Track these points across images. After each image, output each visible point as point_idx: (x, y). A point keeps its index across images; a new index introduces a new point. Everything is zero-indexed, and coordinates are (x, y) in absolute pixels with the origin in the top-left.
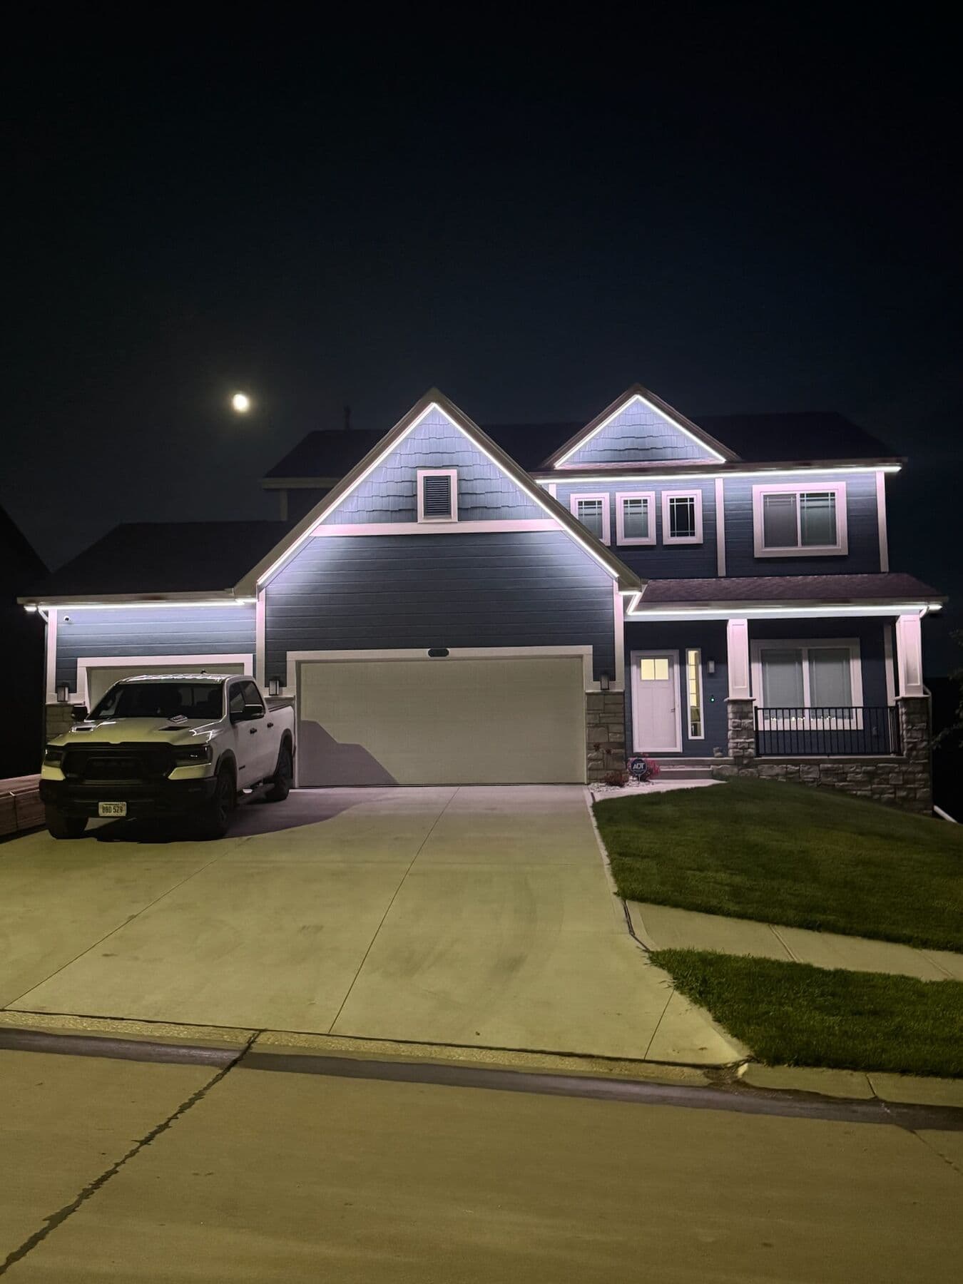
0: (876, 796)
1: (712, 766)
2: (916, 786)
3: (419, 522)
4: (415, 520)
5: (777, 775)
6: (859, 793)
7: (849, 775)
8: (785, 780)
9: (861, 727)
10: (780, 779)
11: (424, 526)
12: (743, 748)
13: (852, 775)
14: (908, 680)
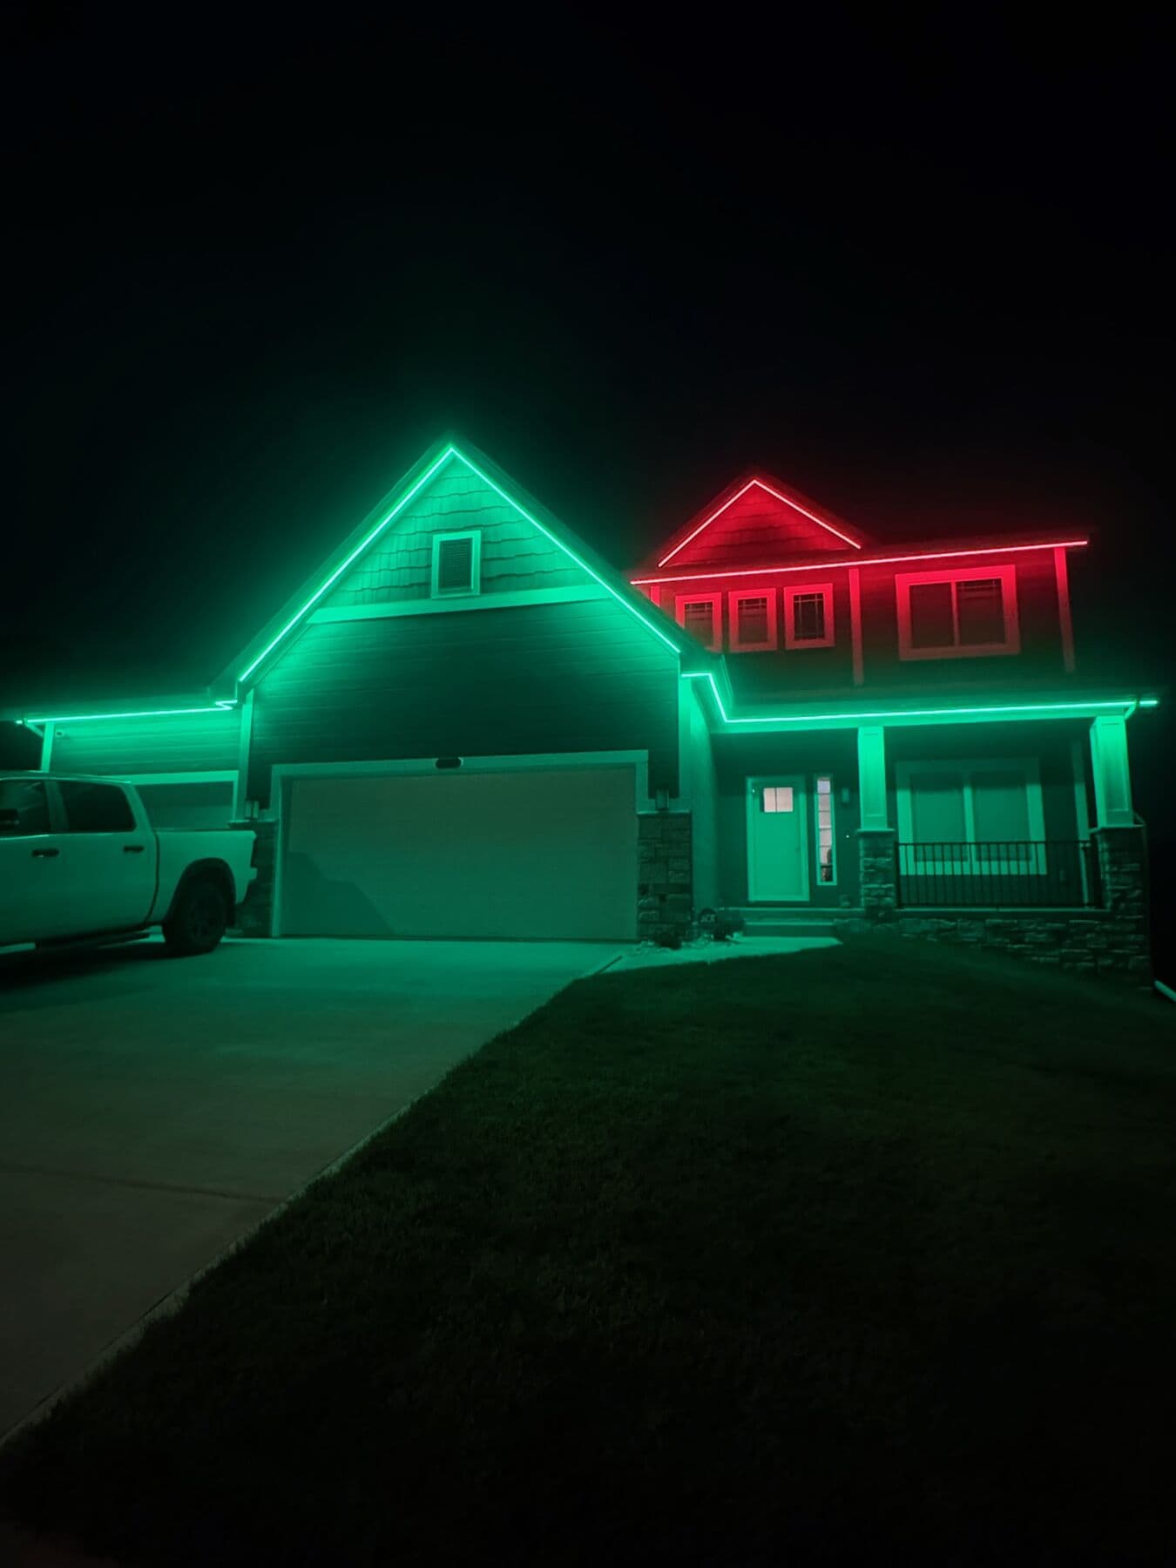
0: (1067, 965)
1: (836, 920)
2: (1127, 951)
3: (433, 598)
4: (427, 596)
5: (926, 933)
6: (1042, 959)
7: (1027, 934)
8: (935, 940)
9: (1043, 871)
10: (930, 938)
11: (437, 603)
12: (879, 897)
13: (1032, 934)
14: (1110, 804)
